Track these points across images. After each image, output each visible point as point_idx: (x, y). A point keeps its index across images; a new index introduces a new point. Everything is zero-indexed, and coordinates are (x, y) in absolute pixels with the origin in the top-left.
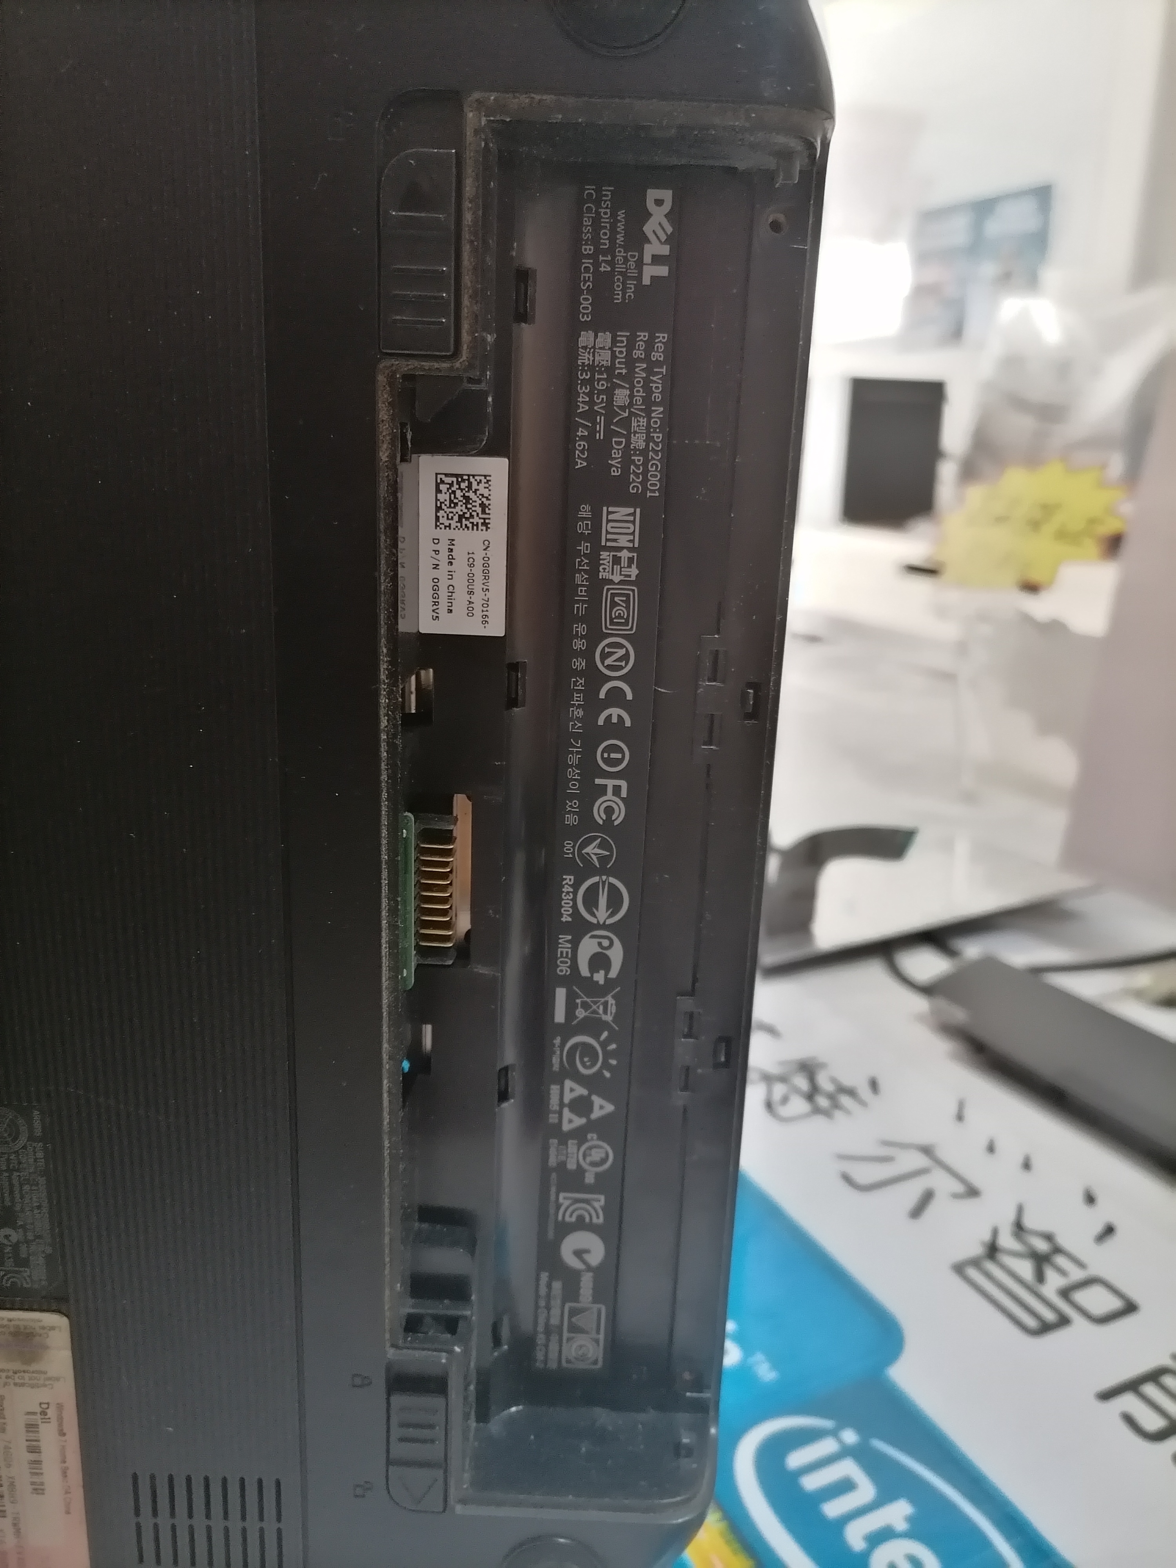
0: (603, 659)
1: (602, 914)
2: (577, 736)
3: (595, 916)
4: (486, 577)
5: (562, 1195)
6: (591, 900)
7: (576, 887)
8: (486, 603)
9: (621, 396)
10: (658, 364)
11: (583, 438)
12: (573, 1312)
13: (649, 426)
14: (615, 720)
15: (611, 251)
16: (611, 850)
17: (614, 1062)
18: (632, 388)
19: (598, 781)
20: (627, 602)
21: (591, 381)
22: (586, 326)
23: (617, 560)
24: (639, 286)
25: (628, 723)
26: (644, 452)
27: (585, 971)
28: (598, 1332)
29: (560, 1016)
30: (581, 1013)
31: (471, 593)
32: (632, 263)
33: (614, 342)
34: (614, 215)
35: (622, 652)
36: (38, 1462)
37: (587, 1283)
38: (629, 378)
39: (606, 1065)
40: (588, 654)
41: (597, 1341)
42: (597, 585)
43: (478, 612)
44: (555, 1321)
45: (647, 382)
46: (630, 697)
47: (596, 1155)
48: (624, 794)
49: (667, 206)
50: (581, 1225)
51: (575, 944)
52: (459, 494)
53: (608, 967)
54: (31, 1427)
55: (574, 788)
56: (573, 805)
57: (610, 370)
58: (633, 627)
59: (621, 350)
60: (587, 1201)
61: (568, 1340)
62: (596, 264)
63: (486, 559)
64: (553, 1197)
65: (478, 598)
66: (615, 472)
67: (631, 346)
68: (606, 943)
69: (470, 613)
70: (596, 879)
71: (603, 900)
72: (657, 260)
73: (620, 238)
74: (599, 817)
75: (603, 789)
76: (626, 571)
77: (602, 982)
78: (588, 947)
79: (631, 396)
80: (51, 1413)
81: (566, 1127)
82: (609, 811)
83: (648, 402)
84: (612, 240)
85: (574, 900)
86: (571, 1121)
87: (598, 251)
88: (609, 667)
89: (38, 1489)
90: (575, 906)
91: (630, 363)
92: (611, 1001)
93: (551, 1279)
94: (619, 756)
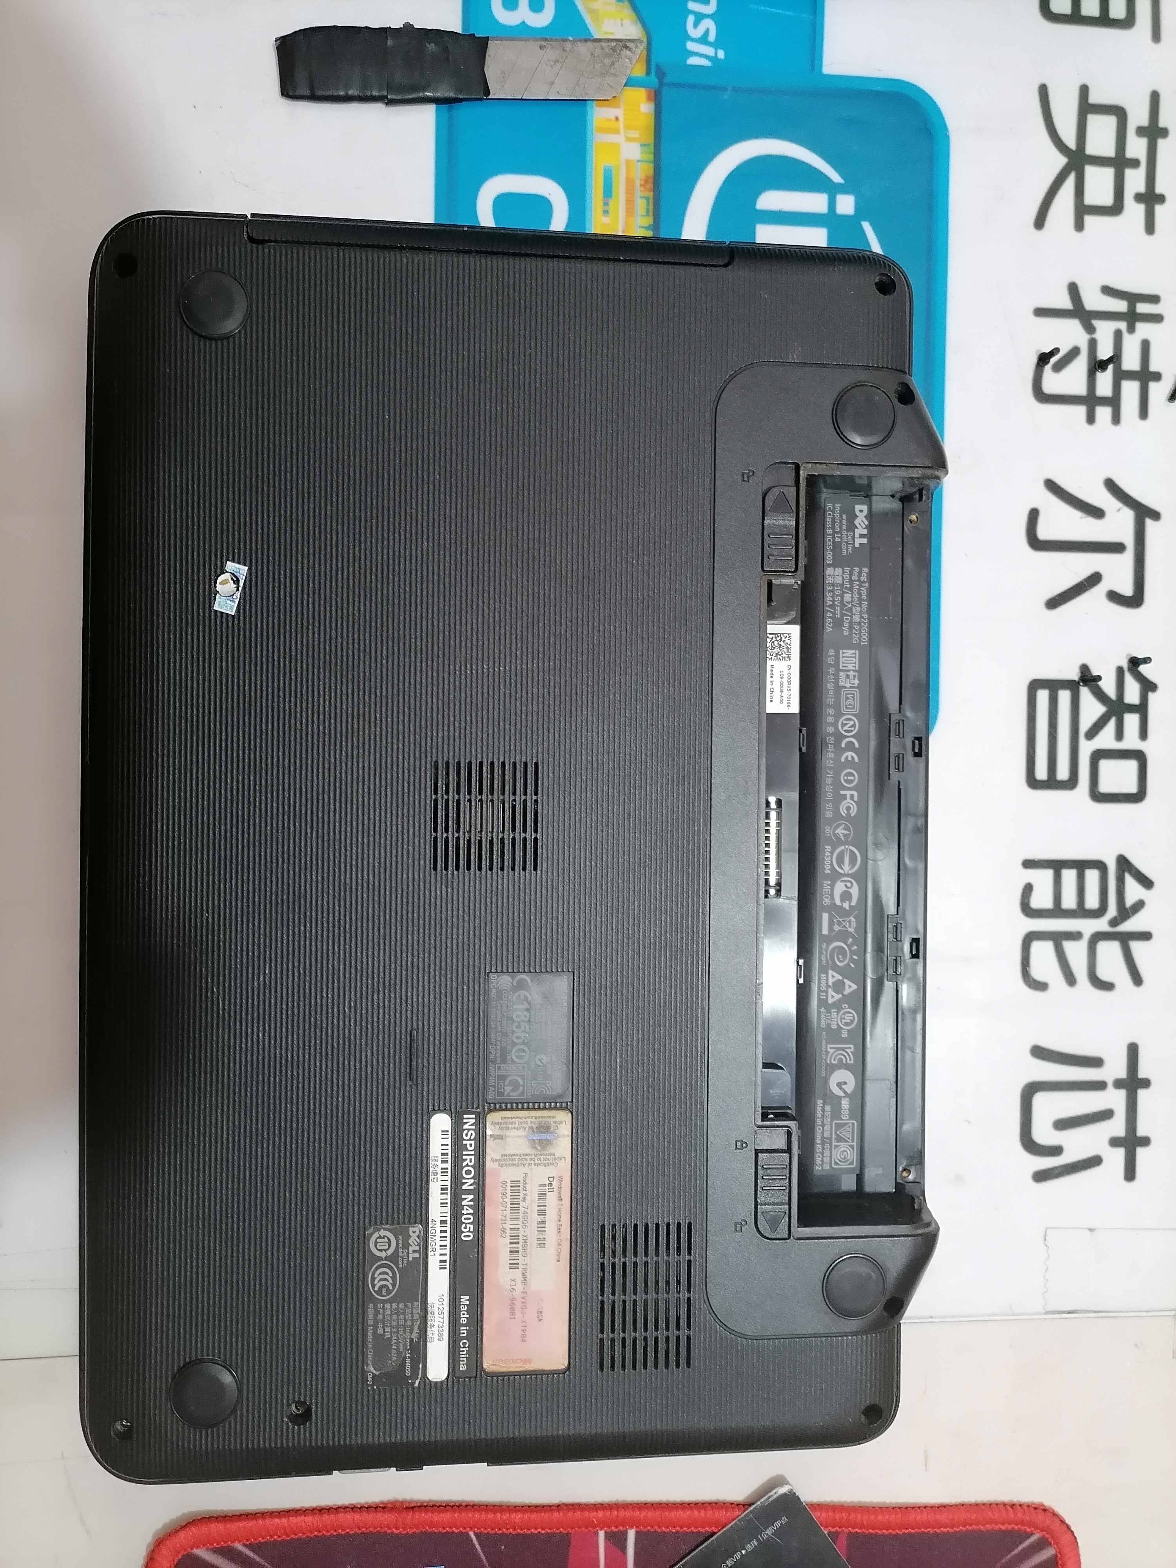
0: (842, 727)
1: (846, 868)
2: (830, 768)
3: (842, 868)
4: (789, 684)
5: (829, 1046)
6: (840, 861)
7: (832, 853)
8: (789, 697)
9: (847, 597)
10: (864, 582)
11: (830, 617)
12: (839, 1126)
13: (861, 611)
14: (850, 759)
15: (840, 532)
16: (850, 831)
17: (855, 957)
18: (852, 593)
19: (842, 792)
20: (853, 697)
21: (832, 591)
22: (829, 566)
23: (848, 676)
24: (854, 547)
25: (857, 760)
26: (859, 624)
27: (838, 903)
28: (853, 1141)
29: (825, 931)
30: (837, 928)
31: (782, 691)
32: (850, 537)
33: (843, 572)
34: (841, 517)
35: (852, 723)
36: (544, 1222)
37: (845, 1104)
38: (851, 589)
39: (852, 960)
40: (835, 724)
41: (852, 1147)
42: (838, 689)
43: (785, 701)
44: (826, 1135)
45: (859, 590)
46: (857, 746)
47: (848, 1018)
48: (856, 799)
49: (865, 512)
50: (841, 1065)
51: (832, 886)
52: (776, 643)
53: (850, 900)
54: (542, 1195)
55: (830, 797)
56: (829, 806)
57: (842, 585)
58: (856, 710)
59: (847, 576)
60: (843, 1049)
61: (836, 1146)
62: (834, 538)
63: (789, 674)
64: (824, 1047)
65: (785, 694)
66: (846, 633)
67: (851, 574)
68: (849, 884)
69: (781, 702)
70: (843, 848)
71: (847, 860)
72: (861, 536)
73: (844, 527)
74: (843, 812)
75: (844, 797)
76: (852, 681)
77: (847, 908)
78: (840, 888)
79: (852, 597)
80: (555, 1184)
81: (830, 1001)
82: (848, 808)
83: (860, 599)
84: (841, 527)
85: (831, 861)
86: (833, 997)
87: (834, 532)
88: (846, 731)
89: (542, 1244)
90: (832, 865)
91: (851, 581)
92: (853, 920)
93: (824, 1104)
94: (852, 778)
